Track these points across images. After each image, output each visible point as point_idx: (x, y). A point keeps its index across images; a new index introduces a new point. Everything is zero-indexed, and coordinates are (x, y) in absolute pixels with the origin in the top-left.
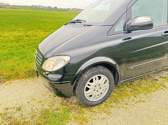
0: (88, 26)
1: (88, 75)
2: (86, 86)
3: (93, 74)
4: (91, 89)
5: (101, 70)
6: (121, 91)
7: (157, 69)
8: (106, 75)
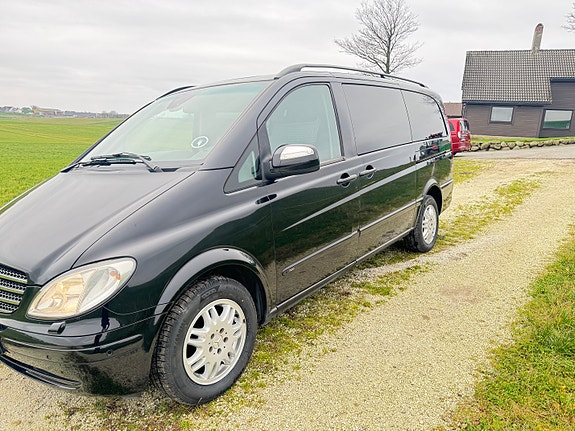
0: (164, 170)
1: (191, 306)
2: (188, 341)
3: (202, 300)
4: (200, 347)
5: (222, 286)
6: (274, 340)
7: (341, 265)
8: (234, 297)
